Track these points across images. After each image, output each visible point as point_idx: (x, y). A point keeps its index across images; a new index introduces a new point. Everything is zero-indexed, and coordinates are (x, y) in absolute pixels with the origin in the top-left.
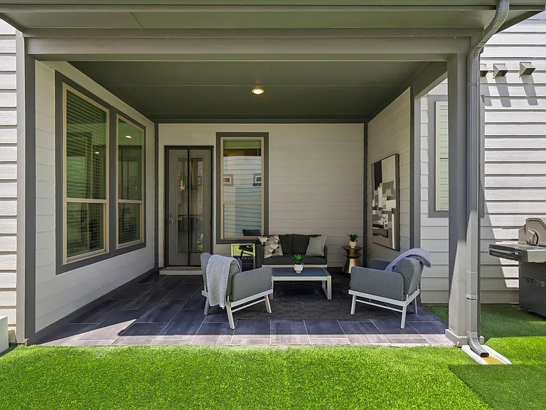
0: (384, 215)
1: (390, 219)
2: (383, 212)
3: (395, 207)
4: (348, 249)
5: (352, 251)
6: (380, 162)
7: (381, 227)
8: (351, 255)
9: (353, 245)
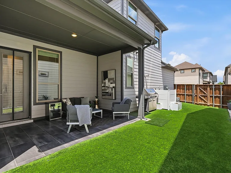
0: (109, 89)
1: (112, 90)
2: (108, 88)
3: (115, 86)
4: (95, 102)
5: (96, 102)
6: (107, 72)
7: (108, 93)
8: (96, 103)
9: (97, 100)
